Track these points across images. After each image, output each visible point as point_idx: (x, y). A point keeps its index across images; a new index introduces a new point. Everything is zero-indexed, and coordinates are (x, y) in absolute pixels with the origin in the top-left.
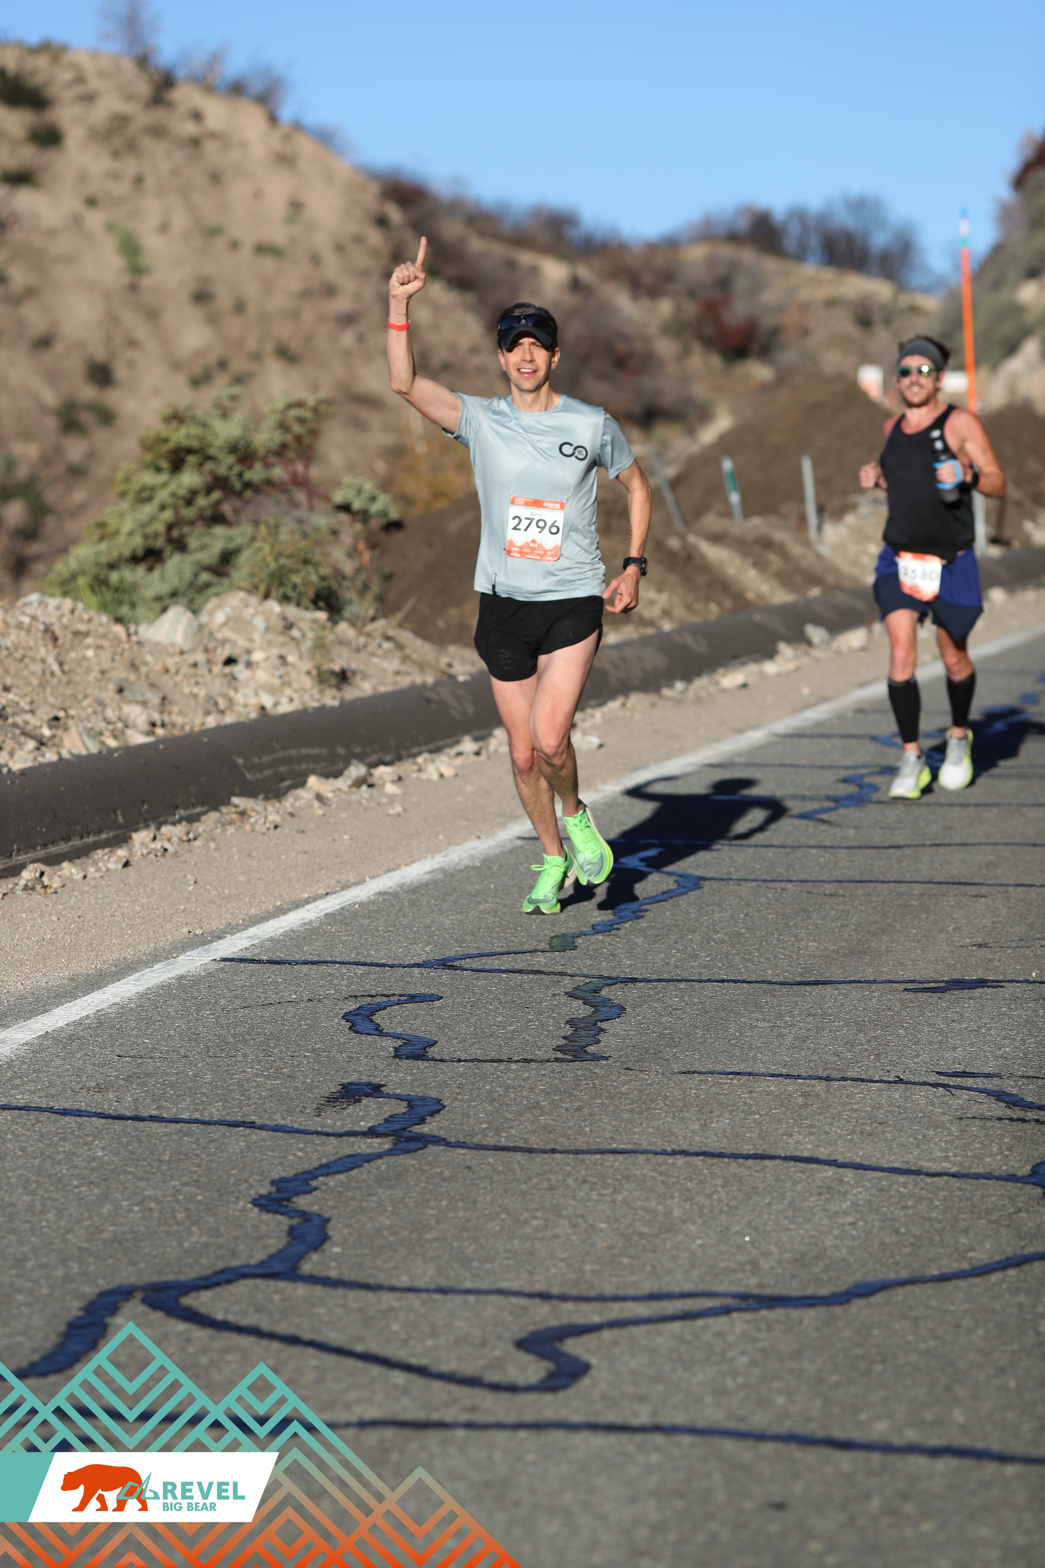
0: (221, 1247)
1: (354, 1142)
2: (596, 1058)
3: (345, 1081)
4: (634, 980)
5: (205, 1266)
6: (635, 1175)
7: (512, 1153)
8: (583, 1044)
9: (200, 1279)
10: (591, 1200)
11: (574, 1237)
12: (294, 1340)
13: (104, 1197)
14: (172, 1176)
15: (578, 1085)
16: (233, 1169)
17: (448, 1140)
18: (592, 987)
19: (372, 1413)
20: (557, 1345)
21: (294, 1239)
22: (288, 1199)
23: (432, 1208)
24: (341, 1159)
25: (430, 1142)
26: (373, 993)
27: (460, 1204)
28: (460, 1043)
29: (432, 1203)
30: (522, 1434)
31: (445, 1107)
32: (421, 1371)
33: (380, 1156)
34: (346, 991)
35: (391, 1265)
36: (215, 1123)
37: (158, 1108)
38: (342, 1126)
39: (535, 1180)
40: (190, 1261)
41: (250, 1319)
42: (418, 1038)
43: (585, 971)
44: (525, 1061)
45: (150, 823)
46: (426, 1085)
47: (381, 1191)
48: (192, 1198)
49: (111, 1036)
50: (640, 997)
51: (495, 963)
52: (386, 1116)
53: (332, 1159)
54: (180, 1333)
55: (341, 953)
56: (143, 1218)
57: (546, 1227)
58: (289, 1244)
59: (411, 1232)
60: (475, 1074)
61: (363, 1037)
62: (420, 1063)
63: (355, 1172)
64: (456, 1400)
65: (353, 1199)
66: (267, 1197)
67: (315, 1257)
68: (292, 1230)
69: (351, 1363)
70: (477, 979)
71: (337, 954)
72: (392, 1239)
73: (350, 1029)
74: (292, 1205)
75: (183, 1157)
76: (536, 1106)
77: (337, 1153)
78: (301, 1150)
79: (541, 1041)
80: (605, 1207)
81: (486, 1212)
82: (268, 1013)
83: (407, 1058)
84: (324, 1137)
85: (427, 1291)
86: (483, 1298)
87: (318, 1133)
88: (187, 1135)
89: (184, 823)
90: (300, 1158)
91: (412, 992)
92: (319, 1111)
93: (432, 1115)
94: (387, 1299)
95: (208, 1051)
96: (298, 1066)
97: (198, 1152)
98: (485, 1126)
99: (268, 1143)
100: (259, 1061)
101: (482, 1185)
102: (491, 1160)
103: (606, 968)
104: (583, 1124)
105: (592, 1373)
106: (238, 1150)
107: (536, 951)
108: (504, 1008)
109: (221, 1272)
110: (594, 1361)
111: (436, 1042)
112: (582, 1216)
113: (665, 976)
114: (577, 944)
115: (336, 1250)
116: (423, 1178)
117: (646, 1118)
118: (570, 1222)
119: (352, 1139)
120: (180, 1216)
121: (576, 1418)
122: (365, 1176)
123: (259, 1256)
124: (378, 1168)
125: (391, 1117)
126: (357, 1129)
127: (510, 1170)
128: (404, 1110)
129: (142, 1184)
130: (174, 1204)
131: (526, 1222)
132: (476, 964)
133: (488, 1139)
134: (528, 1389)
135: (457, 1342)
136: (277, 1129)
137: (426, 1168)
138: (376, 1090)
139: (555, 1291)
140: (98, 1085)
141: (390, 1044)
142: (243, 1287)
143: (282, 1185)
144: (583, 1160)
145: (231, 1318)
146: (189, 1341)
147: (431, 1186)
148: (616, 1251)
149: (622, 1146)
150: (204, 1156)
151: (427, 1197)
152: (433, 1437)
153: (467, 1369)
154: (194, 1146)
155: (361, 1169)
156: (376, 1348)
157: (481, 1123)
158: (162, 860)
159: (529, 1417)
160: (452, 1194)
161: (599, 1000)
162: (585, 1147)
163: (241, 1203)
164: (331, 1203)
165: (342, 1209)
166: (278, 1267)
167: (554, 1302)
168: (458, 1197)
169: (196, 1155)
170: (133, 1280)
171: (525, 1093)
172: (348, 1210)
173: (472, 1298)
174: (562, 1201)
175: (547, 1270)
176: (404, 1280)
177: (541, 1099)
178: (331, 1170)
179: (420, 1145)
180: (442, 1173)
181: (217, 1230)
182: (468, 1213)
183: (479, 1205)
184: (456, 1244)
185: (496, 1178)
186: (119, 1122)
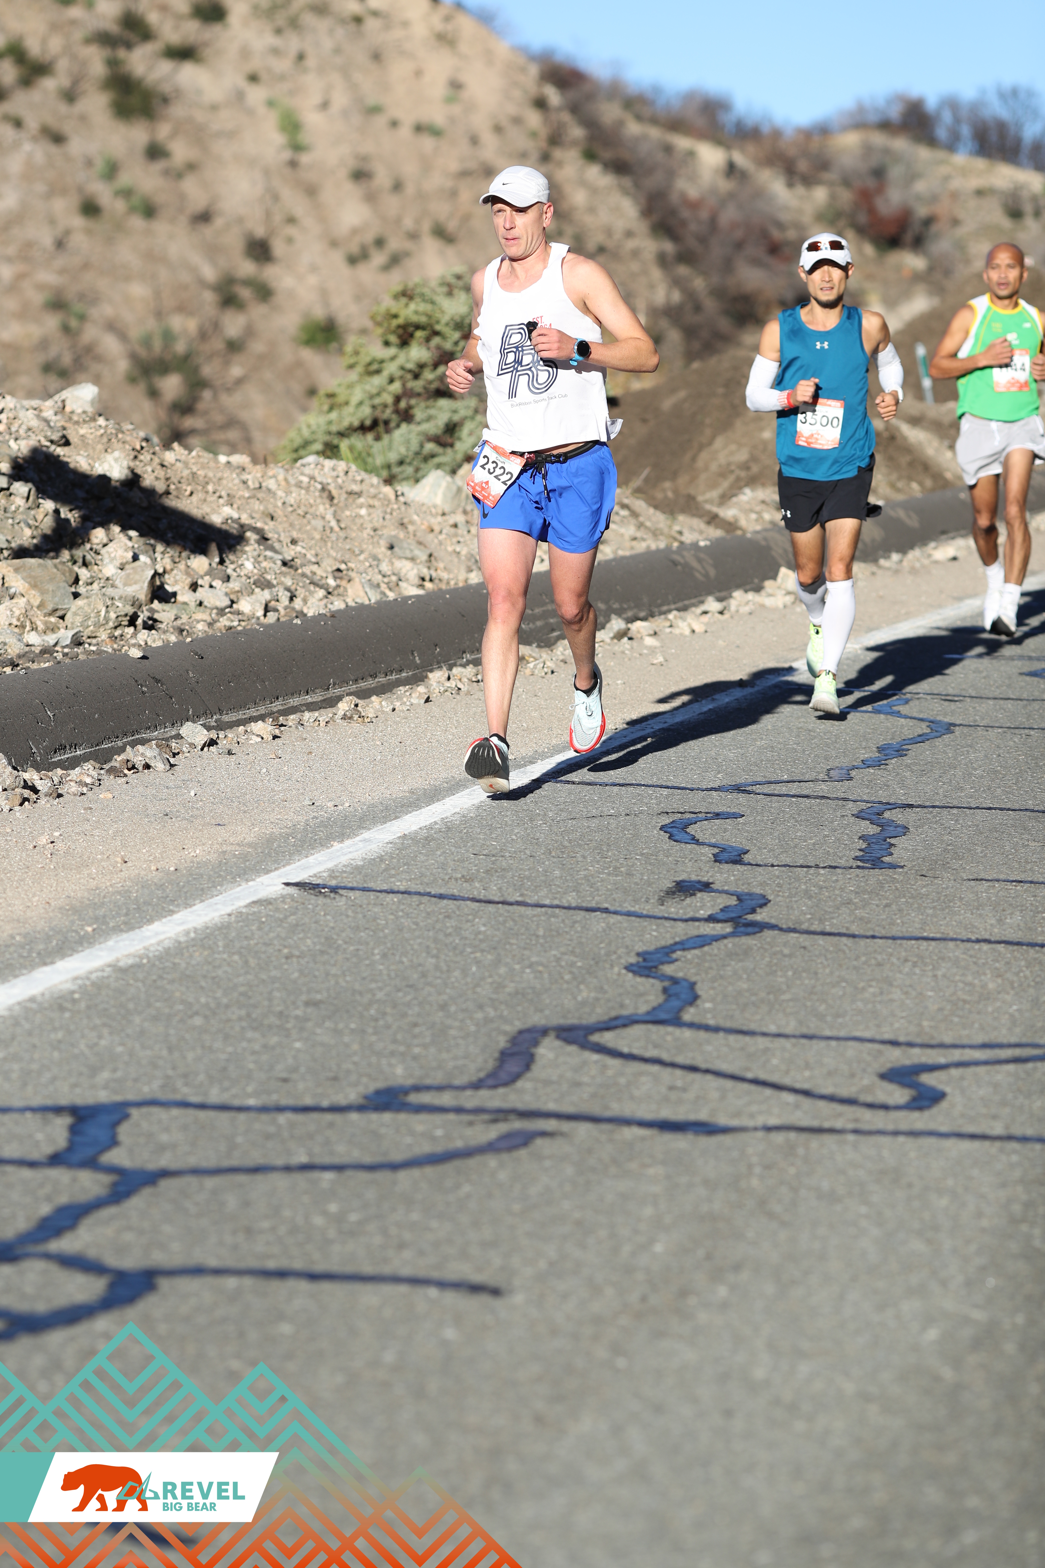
0: (609, 1000)
1: (699, 926)
2: (893, 866)
3: (678, 879)
4: (911, 806)
5: (599, 1014)
6: (949, 957)
7: (837, 938)
8: (878, 855)
9: (599, 1022)
10: (915, 974)
11: (908, 1002)
12: (693, 1069)
13: (498, 962)
14: (551, 947)
15: (882, 887)
16: (601, 943)
17: (780, 925)
18: (875, 810)
19: (773, 1121)
20: (914, 1078)
21: (670, 996)
22: (656, 967)
23: (781, 977)
24: (692, 938)
25: (765, 927)
26: (682, 810)
27: (804, 975)
28: (769, 852)
29: (779, 973)
30: (901, 1139)
31: (770, 901)
32: (806, 1093)
33: (724, 937)
34: (657, 809)
35: (758, 1017)
36: (575, 908)
37: (522, 895)
38: (685, 913)
39: (863, 959)
40: (587, 1010)
41: (651, 1053)
42: (732, 847)
43: (865, 798)
44: (831, 867)
45: (442, 665)
46: (749, 884)
47: (733, 963)
48: (573, 964)
49: (462, 838)
50: (919, 820)
51: (783, 789)
52: (721, 907)
53: (684, 938)
54: (596, 1062)
55: (643, 778)
56: (536, 978)
57: (881, 993)
58: (666, 1000)
59: (769, 993)
60: (789, 876)
61: (683, 845)
62: (739, 867)
63: (706, 948)
64: (840, 1115)
65: (711, 968)
66: (637, 964)
67: (692, 1010)
68: (665, 990)
69: (745, 1086)
70: (771, 801)
71: (640, 779)
72: (753, 998)
73: (669, 838)
74: (660, 972)
75: (554, 933)
76: (849, 902)
77: (686, 934)
78: (655, 931)
79: (840, 852)
80: (929, 980)
81: (828, 981)
82: (594, 823)
83: (727, 863)
84: (672, 922)
85: (794, 1036)
86: (843, 1043)
87: (666, 918)
88: (554, 917)
89: (471, 666)
90: (656, 937)
91: (716, 811)
92: (661, 901)
93: (761, 906)
94: (762, 1042)
95: (550, 853)
96: (632, 866)
97: (567, 930)
98: (809, 916)
99: (625, 925)
100: (598, 862)
101: (819, 961)
102: (821, 942)
103: (883, 796)
104: (894, 917)
105: (948, 1098)
106: (600, 929)
107: (816, 780)
108: (801, 825)
109: (616, 1018)
110: (948, 1090)
111: (748, 851)
112: (911, 986)
113: (937, 804)
114: (852, 775)
115: (708, 1005)
116: (767, 954)
117: (948, 913)
118: (901, 990)
119: (697, 924)
120: (567, 977)
121: (944, 1129)
122: (716, 951)
123: (643, 1008)
124: (726, 946)
125: (725, 907)
126: (697, 915)
127: (840, 950)
128: (735, 903)
129: (526, 952)
130: (558, 968)
131: (863, 989)
132: (766, 789)
133: (815, 926)
134: (898, 1108)
135: (830, 1074)
136: (629, 914)
137: (767, 947)
138: (706, 886)
139: (902, 1039)
140: (463, 876)
141: (709, 852)
142: (637, 1030)
143: (647, 956)
144: (901, 944)
145: (635, 1051)
146: (605, 1067)
147: (775, 961)
148: (946, 1012)
149: (932, 935)
150: (572, 933)
151: (774, 968)
152: (828, 1139)
153: (844, 1092)
154: (562, 925)
155: (710, 947)
156: (763, 1076)
157: (805, 914)
158: (458, 697)
159: (904, 1126)
160: (795, 966)
161: (884, 821)
162: (900, 935)
163: (616, 969)
164: (693, 971)
165: (703, 975)
166: (663, 1016)
167: (903, 1048)
168: (800, 969)
169: (566, 932)
170: (543, 1022)
171: (837, 892)
172: (710, 976)
173: (833, 1043)
174: (891, 974)
175: (892, 1024)
176: (773, 1029)
177: (853, 896)
178: (686, 946)
179: (756, 929)
180: (781, 951)
181: (602, 988)
182: (813, 982)
183: (820, 976)
184: (809, 1004)
185: (829, 956)
186: (491, 905)
